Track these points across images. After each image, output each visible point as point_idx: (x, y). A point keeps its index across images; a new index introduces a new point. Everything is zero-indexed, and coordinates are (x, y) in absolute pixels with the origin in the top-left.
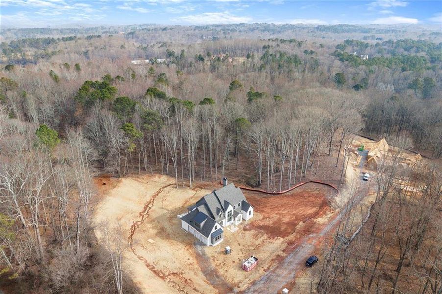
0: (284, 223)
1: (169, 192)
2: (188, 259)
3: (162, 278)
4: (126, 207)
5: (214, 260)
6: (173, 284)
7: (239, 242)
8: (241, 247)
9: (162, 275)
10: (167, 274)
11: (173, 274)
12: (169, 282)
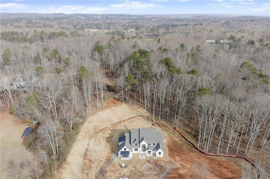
0: (178, 173)
1: (139, 119)
2: (103, 158)
3: (84, 159)
4: (111, 118)
5: (113, 166)
6: (84, 165)
7: (136, 166)
8: (133, 169)
9: (85, 158)
10: (87, 159)
11: (90, 160)
12: (84, 162)
